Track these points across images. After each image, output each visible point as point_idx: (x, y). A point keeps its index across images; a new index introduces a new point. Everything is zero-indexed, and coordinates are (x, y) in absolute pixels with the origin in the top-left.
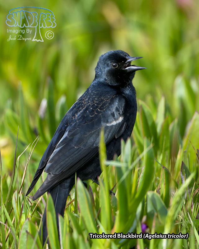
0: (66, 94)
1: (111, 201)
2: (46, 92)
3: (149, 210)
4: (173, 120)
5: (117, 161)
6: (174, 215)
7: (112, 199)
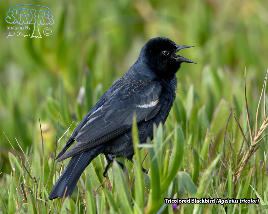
0: (102, 82)
1: (144, 179)
2: (84, 81)
3: (180, 188)
4: (201, 106)
5: (150, 143)
6: (203, 193)
7: (145, 177)
